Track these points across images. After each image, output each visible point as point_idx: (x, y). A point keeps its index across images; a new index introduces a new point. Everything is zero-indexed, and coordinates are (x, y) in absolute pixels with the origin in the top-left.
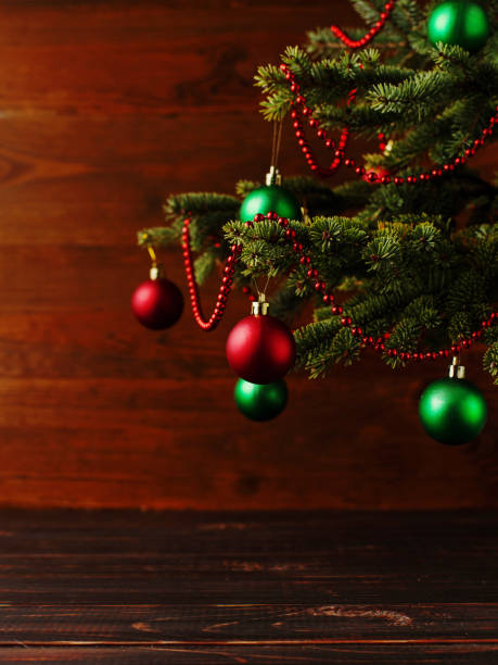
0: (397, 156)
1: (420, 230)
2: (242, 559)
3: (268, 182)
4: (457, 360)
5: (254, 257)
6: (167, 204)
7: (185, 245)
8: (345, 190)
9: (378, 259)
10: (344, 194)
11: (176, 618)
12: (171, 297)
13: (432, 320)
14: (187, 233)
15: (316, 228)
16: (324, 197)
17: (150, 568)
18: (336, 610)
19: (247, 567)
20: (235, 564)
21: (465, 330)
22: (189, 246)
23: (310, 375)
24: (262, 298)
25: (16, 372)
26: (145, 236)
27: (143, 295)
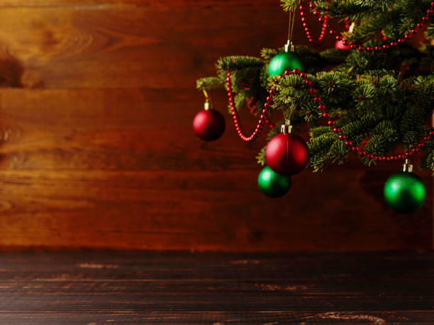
0: (363, 33)
1: (386, 80)
2: (267, 283)
3: (286, 50)
4: (408, 161)
5: (287, 97)
6: (218, 64)
7: (228, 89)
8: (327, 54)
9: (364, 98)
10: (327, 56)
11: (239, 320)
12: (217, 120)
13: (392, 136)
14: (230, 81)
15: (324, 79)
16: (315, 58)
17: (211, 289)
18: (335, 315)
19: (271, 288)
20: (262, 285)
21: (414, 142)
22: (231, 89)
23: (314, 169)
24: (288, 122)
25: (113, 167)
26: (201, 83)
27: (199, 120)
